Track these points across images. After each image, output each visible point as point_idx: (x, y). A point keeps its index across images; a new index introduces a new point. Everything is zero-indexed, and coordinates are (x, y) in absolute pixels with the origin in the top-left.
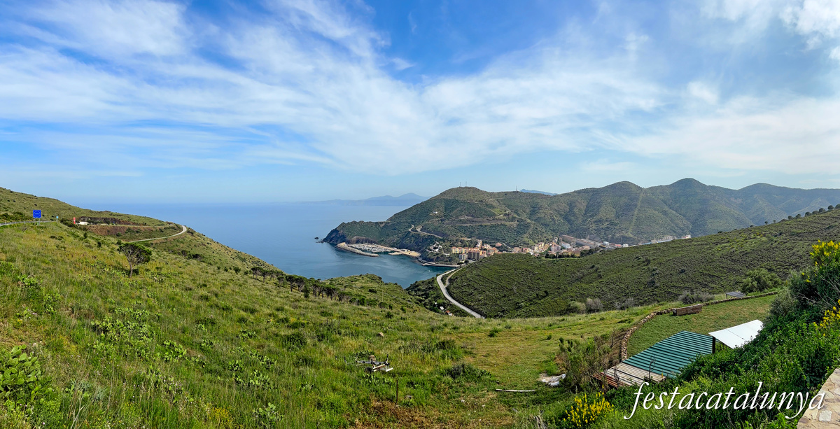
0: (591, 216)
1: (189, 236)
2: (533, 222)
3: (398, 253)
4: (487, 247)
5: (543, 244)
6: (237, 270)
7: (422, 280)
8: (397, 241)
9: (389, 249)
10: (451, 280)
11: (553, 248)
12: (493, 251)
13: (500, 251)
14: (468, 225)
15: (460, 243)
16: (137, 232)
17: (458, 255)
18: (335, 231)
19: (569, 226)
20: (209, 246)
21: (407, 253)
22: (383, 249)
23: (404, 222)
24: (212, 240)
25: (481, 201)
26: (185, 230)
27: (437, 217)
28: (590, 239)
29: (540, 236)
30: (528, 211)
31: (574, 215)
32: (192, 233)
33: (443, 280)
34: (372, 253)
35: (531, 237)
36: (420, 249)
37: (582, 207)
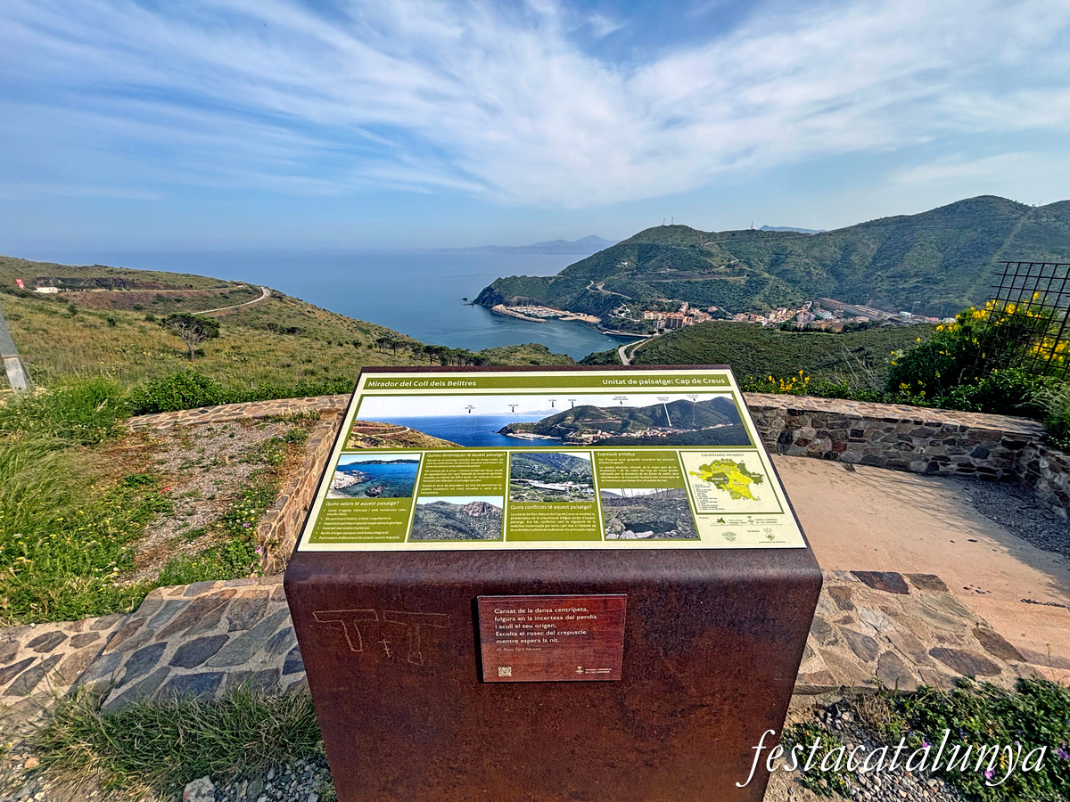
0: (882, 268)
1: (275, 302)
2: (773, 277)
3: (571, 319)
4: (696, 312)
5: (785, 311)
6: (357, 344)
7: (599, 352)
8: (570, 302)
9: (560, 313)
10: (637, 353)
11: (801, 317)
12: (703, 318)
13: (714, 318)
14: (670, 281)
15: (655, 306)
16: (178, 301)
17: (651, 322)
18: (489, 289)
19: (837, 284)
20: (311, 315)
21: (583, 319)
22: (552, 312)
23: (580, 277)
24: (314, 307)
25: (692, 246)
26: (266, 293)
27: (627, 270)
28: (872, 307)
29: (781, 299)
30: (767, 259)
31: (850, 265)
32: (280, 298)
33: (627, 353)
34: (538, 318)
35: (767, 300)
36: (600, 313)
37: (868, 253)
